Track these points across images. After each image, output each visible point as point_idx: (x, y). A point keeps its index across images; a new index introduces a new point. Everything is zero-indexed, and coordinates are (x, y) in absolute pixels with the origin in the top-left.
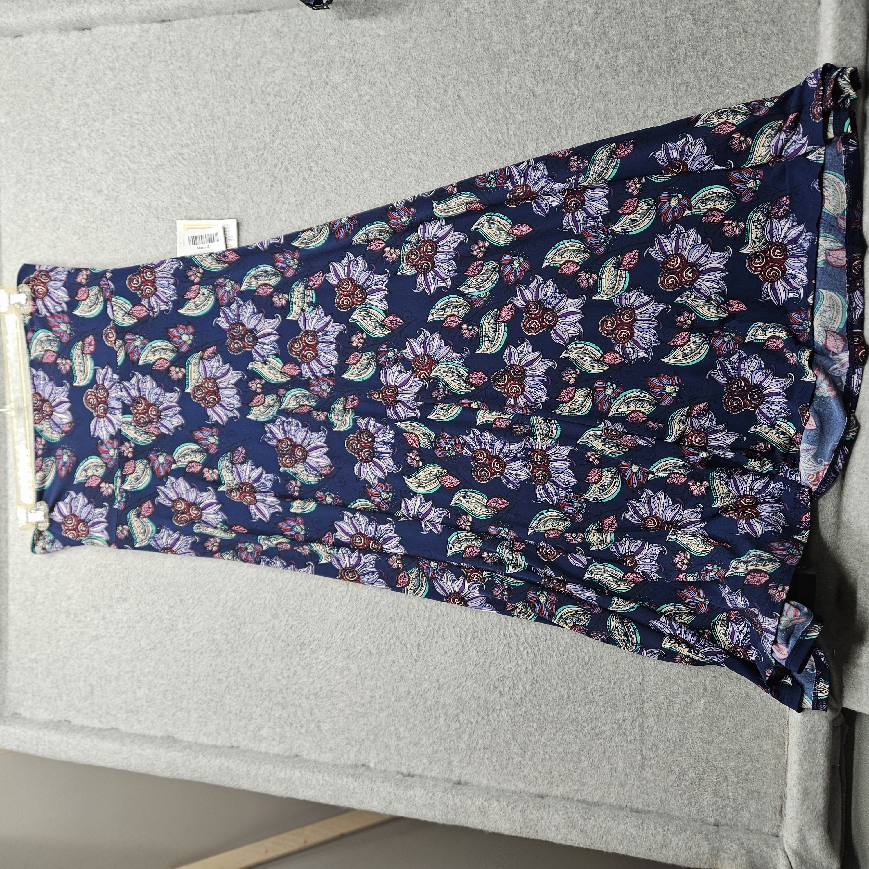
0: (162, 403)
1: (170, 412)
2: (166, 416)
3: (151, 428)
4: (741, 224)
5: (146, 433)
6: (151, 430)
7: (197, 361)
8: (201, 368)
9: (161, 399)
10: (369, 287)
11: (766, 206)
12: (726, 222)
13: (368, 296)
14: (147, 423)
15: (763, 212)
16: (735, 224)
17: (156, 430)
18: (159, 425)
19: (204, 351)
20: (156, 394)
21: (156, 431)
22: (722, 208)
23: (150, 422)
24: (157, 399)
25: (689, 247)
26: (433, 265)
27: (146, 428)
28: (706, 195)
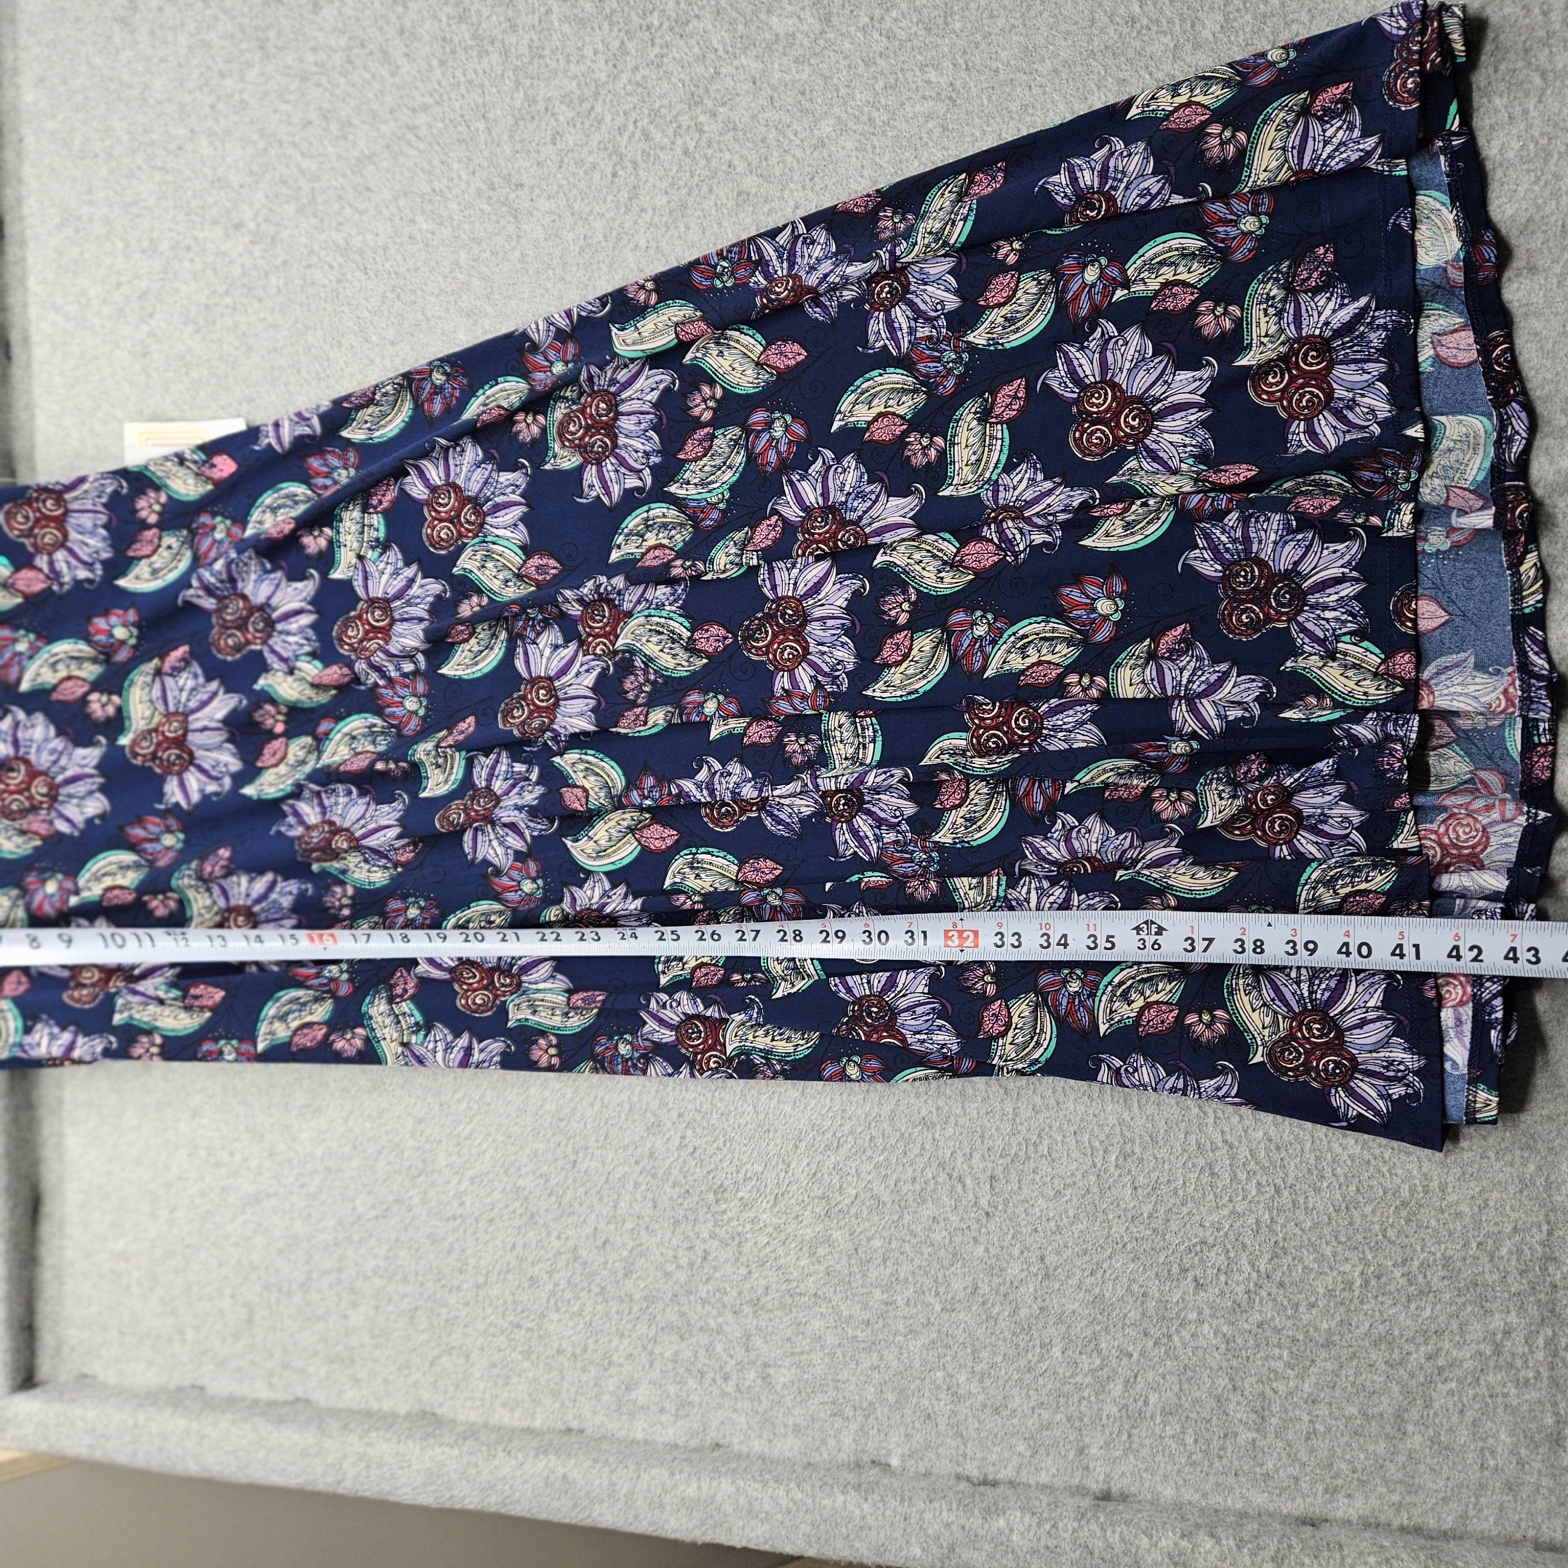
0: (64, 769)
1: (80, 788)
2: (70, 796)
3: (36, 823)
4: (1234, 309)
5: (23, 832)
6: (35, 826)
7: (149, 679)
8: (156, 692)
9: (63, 761)
10: (488, 500)
11: (1284, 266)
12: (1202, 308)
13: (488, 519)
14: (24, 813)
15: (1277, 280)
16: (1220, 310)
17: (45, 826)
18: (53, 814)
19: (162, 658)
20: (53, 752)
21: (43, 829)
22: (1191, 278)
23: (34, 808)
24: (55, 762)
25: (1127, 365)
26: (615, 445)
27: (24, 824)
28: (1156, 256)
